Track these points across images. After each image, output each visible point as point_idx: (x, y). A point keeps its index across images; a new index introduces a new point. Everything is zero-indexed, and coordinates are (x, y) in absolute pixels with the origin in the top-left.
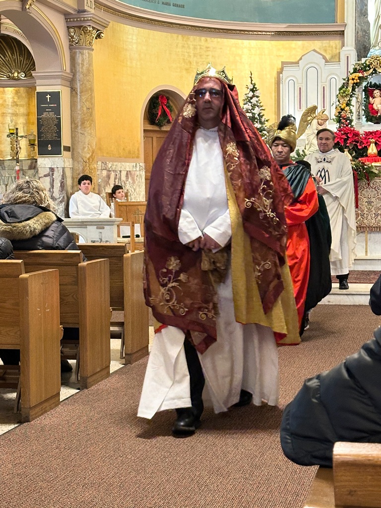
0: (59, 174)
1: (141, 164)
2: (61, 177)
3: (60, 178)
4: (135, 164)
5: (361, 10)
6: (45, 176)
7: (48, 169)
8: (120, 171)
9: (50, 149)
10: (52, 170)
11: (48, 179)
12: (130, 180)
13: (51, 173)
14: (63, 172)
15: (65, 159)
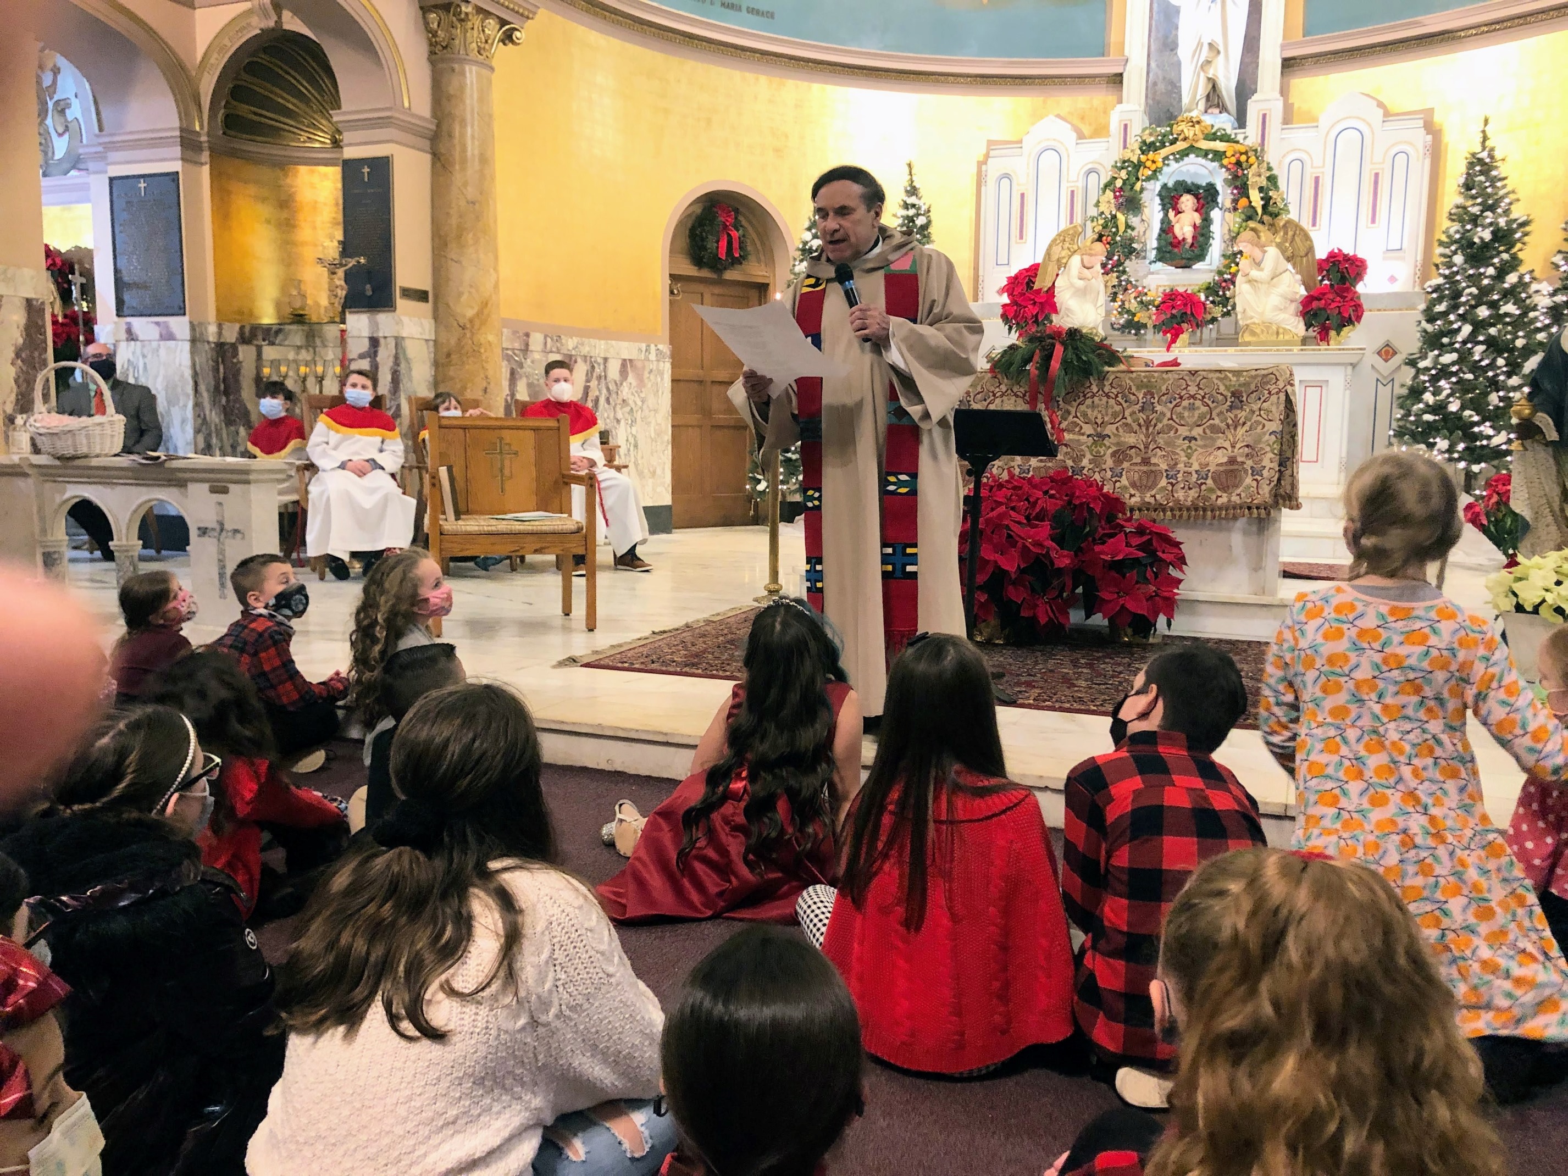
0: (388, 353)
1: (660, 347)
2: (392, 359)
3: (390, 362)
4: (644, 346)
5: (1166, 37)
6: (361, 356)
7: (367, 340)
8: (606, 360)
9: (368, 293)
10: (374, 342)
12: (631, 378)
13: (372, 350)
14: (396, 349)
15: (402, 318)
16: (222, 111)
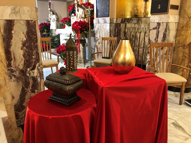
0: (163, 28)
2: (164, 30)
3: (163, 31)
6: (154, 29)
7: (156, 24)
9: (159, 8)
10: (159, 24)
11: (155, 31)
13: (158, 27)
14: (166, 27)
15: (170, 16)
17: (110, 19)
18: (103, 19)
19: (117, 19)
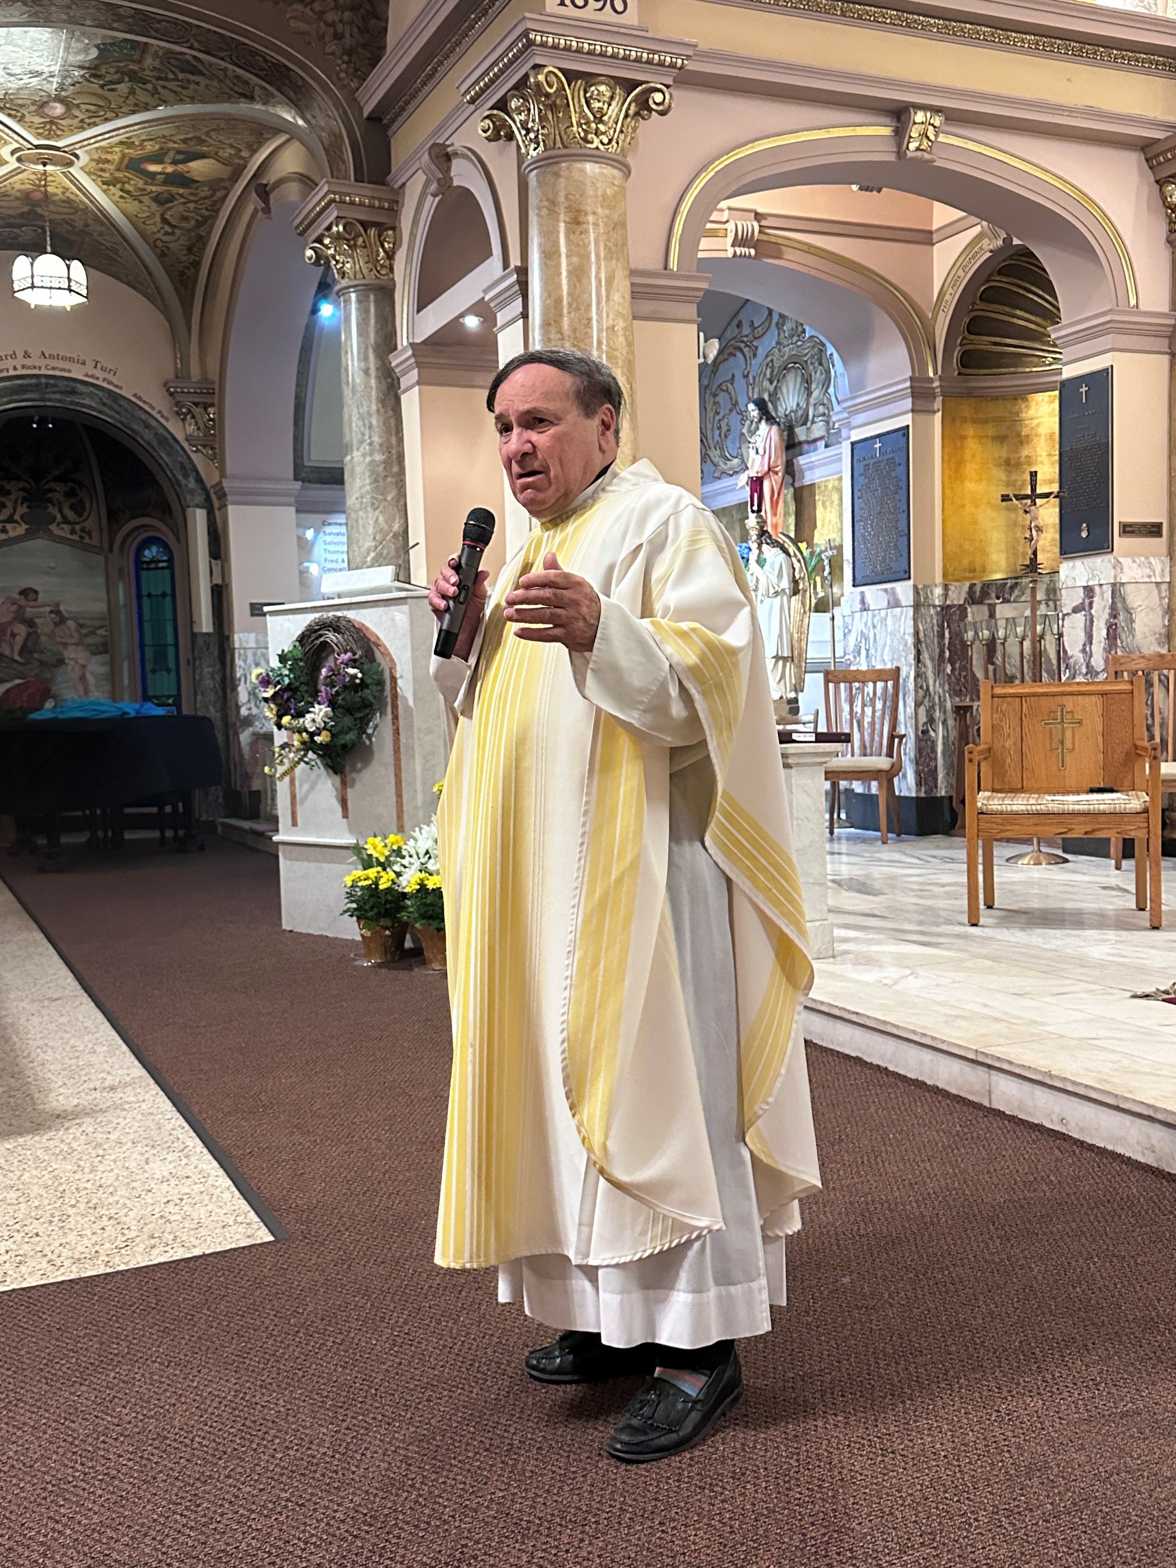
0: (1104, 603)
2: (1107, 611)
3: (1106, 615)
6: (1076, 610)
7: (1082, 590)
9: (1084, 534)
10: (1089, 591)
11: (1080, 618)
13: (1087, 601)
14: (1113, 598)
15: (1121, 559)
16: (958, 348)
17: (915, 587)
18: (886, 590)
19: (946, 587)
